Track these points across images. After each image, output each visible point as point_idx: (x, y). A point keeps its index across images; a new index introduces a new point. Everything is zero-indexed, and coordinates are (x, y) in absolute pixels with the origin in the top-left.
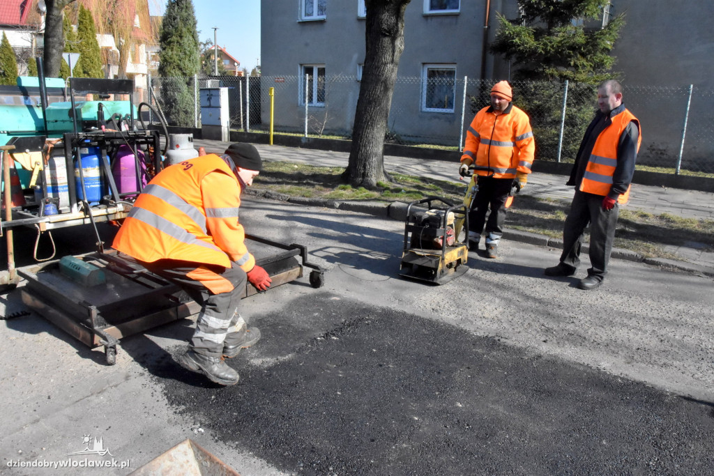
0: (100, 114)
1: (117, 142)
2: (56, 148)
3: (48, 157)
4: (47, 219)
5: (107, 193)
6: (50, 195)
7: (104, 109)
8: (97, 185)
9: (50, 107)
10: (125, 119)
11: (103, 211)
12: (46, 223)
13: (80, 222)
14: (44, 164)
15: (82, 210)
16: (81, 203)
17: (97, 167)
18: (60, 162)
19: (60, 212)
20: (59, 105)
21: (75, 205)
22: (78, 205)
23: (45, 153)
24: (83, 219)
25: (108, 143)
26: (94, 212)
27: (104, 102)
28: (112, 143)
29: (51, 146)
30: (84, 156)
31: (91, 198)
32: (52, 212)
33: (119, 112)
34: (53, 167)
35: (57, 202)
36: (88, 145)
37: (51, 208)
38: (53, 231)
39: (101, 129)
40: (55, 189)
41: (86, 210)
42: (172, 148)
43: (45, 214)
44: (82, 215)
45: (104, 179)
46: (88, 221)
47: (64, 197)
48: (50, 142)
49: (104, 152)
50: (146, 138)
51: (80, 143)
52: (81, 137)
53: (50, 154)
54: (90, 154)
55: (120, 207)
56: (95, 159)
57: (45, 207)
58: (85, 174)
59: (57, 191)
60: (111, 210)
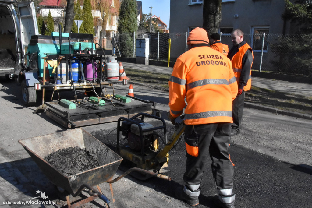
0: (80, 47)
1: (86, 58)
2: (63, 59)
3: (59, 63)
4: (57, 85)
5: (81, 78)
6: (59, 77)
7: (81, 45)
8: (77, 75)
9: (63, 44)
10: (90, 50)
11: (78, 84)
12: (57, 87)
13: (69, 88)
14: (58, 65)
15: (70, 83)
16: (70, 80)
17: (78, 68)
18: (64, 65)
19: (62, 84)
20: (65, 43)
21: (68, 81)
22: (69, 81)
23: (58, 61)
24: (71, 87)
25: (82, 58)
26: (75, 85)
27: (82, 43)
28: (84, 59)
29: (61, 58)
30: (73, 63)
31: (75, 80)
32: (59, 83)
33: (88, 47)
34: (61, 67)
35: (61, 80)
36: (75, 59)
37: (59, 81)
38: (59, 90)
39: (79, 53)
40: (61, 75)
41: (72, 83)
42: (108, 62)
43: (57, 84)
44: (70, 85)
45: (80, 72)
46: (72, 88)
47: (64, 78)
48: (60, 57)
49: (81, 62)
50: (97, 57)
51: (71, 58)
52: (72, 55)
53: (60, 62)
54: (76, 63)
55: (85, 83)
56: (77, 64)
57: (57, 81)
58: (73, 70)
59: (62, 76)
60: (81, 84)
